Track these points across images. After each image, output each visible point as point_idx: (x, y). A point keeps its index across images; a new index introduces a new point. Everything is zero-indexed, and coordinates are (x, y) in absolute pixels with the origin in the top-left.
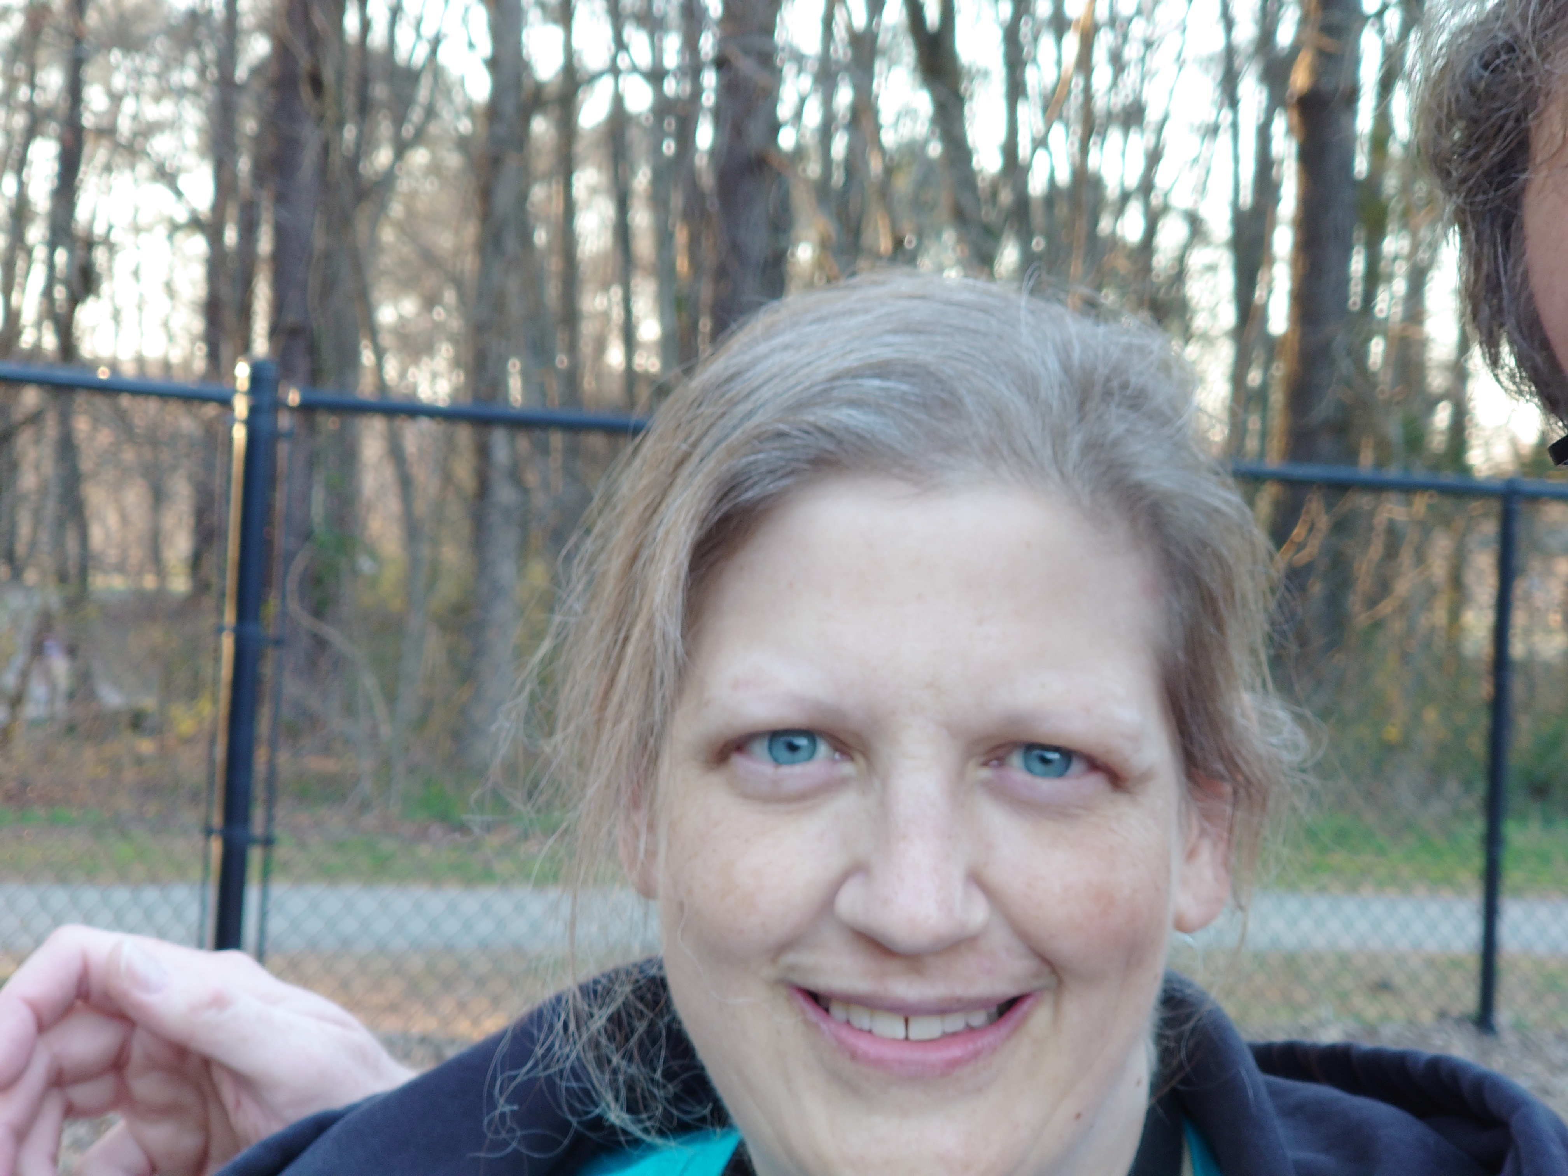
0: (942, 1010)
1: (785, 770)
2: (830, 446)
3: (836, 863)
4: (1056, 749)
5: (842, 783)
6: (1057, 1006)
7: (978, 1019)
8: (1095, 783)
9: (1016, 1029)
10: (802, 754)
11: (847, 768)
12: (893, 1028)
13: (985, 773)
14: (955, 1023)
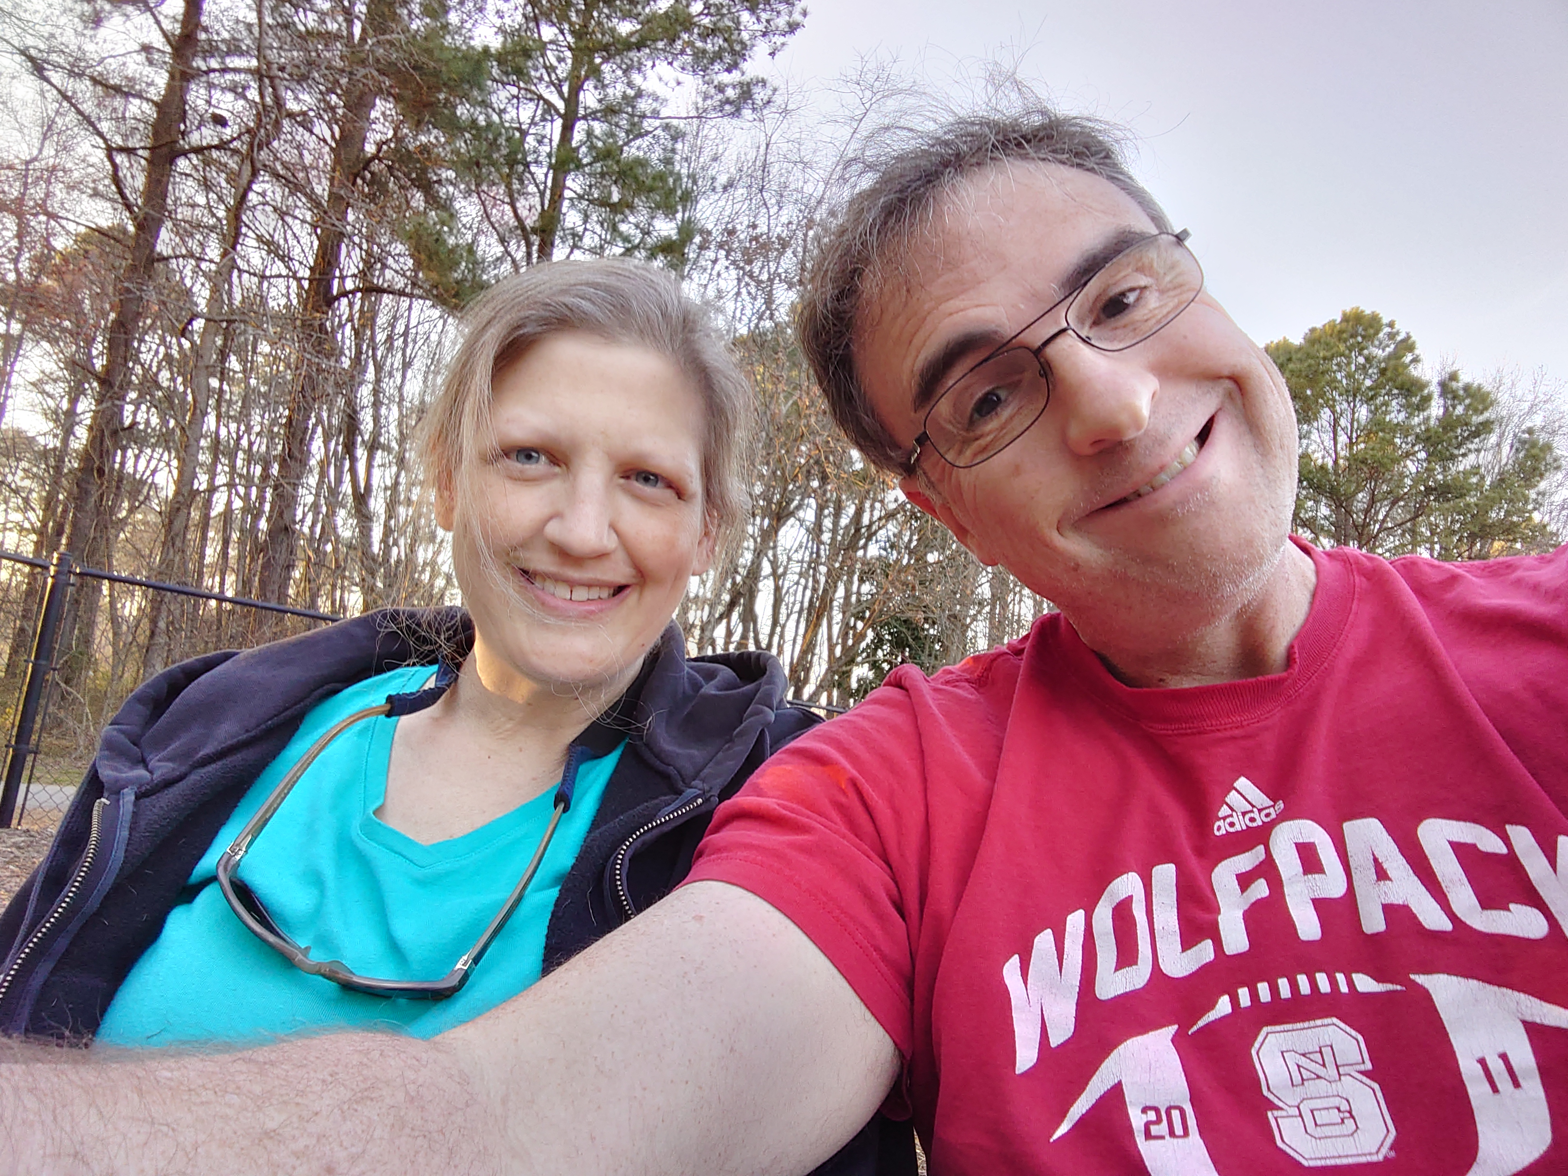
0: (589, 585)
1: (527, 466)
2: (568, 313)
3: (547, 511)
4: (653, 475)
5: (555, 475)
6: (641, 593)
7: (605, 594)
8: (669, 494)
9: (622, 601)
10: (533, 460)
11: (557, 469)
12: (563, 592)
13: (622, 481)
14: (594, 593)
